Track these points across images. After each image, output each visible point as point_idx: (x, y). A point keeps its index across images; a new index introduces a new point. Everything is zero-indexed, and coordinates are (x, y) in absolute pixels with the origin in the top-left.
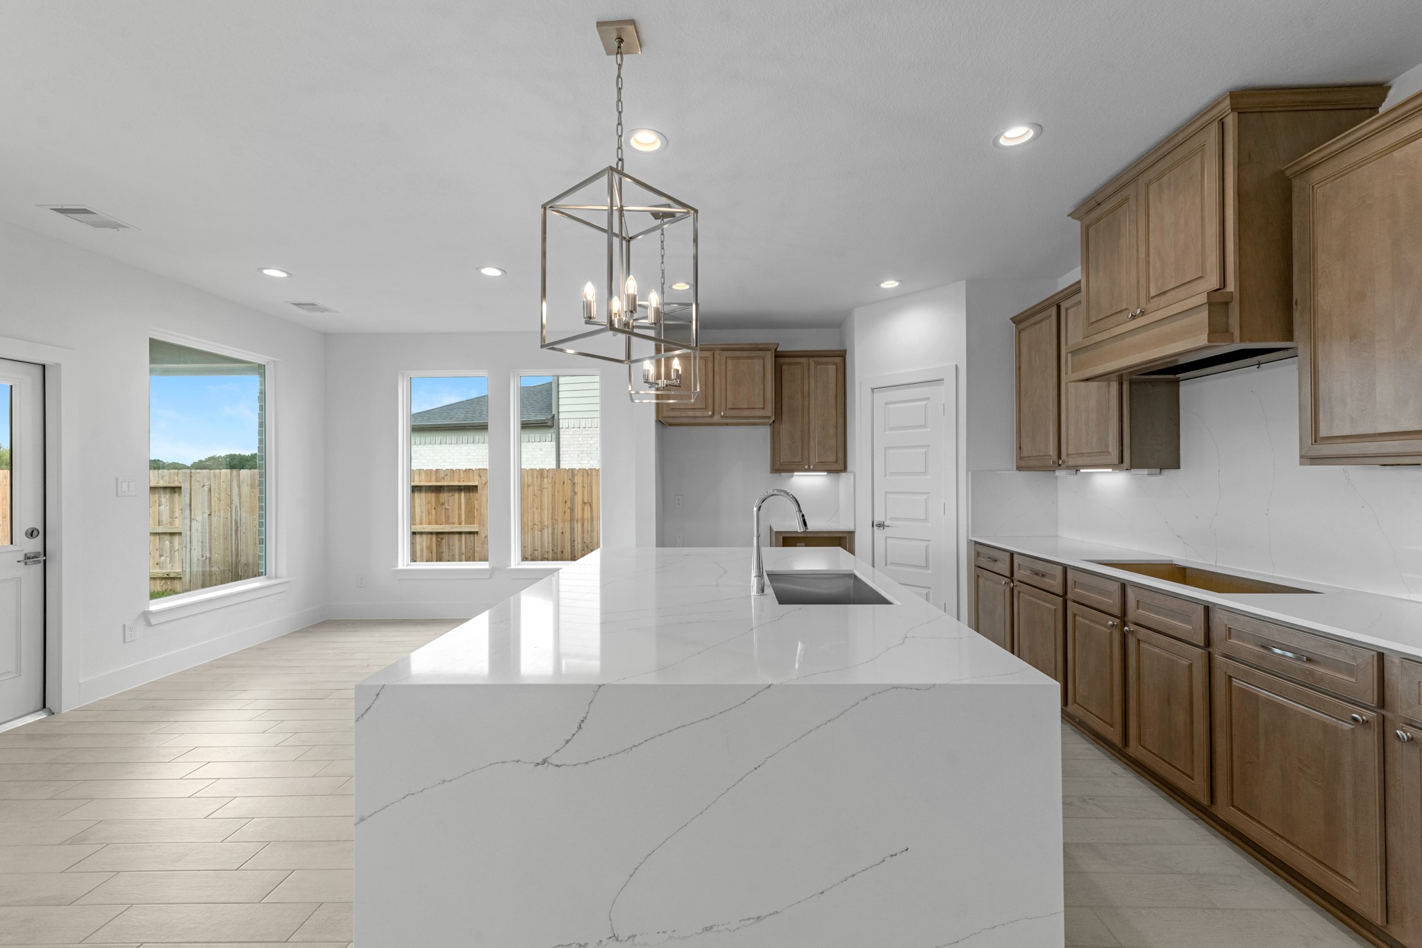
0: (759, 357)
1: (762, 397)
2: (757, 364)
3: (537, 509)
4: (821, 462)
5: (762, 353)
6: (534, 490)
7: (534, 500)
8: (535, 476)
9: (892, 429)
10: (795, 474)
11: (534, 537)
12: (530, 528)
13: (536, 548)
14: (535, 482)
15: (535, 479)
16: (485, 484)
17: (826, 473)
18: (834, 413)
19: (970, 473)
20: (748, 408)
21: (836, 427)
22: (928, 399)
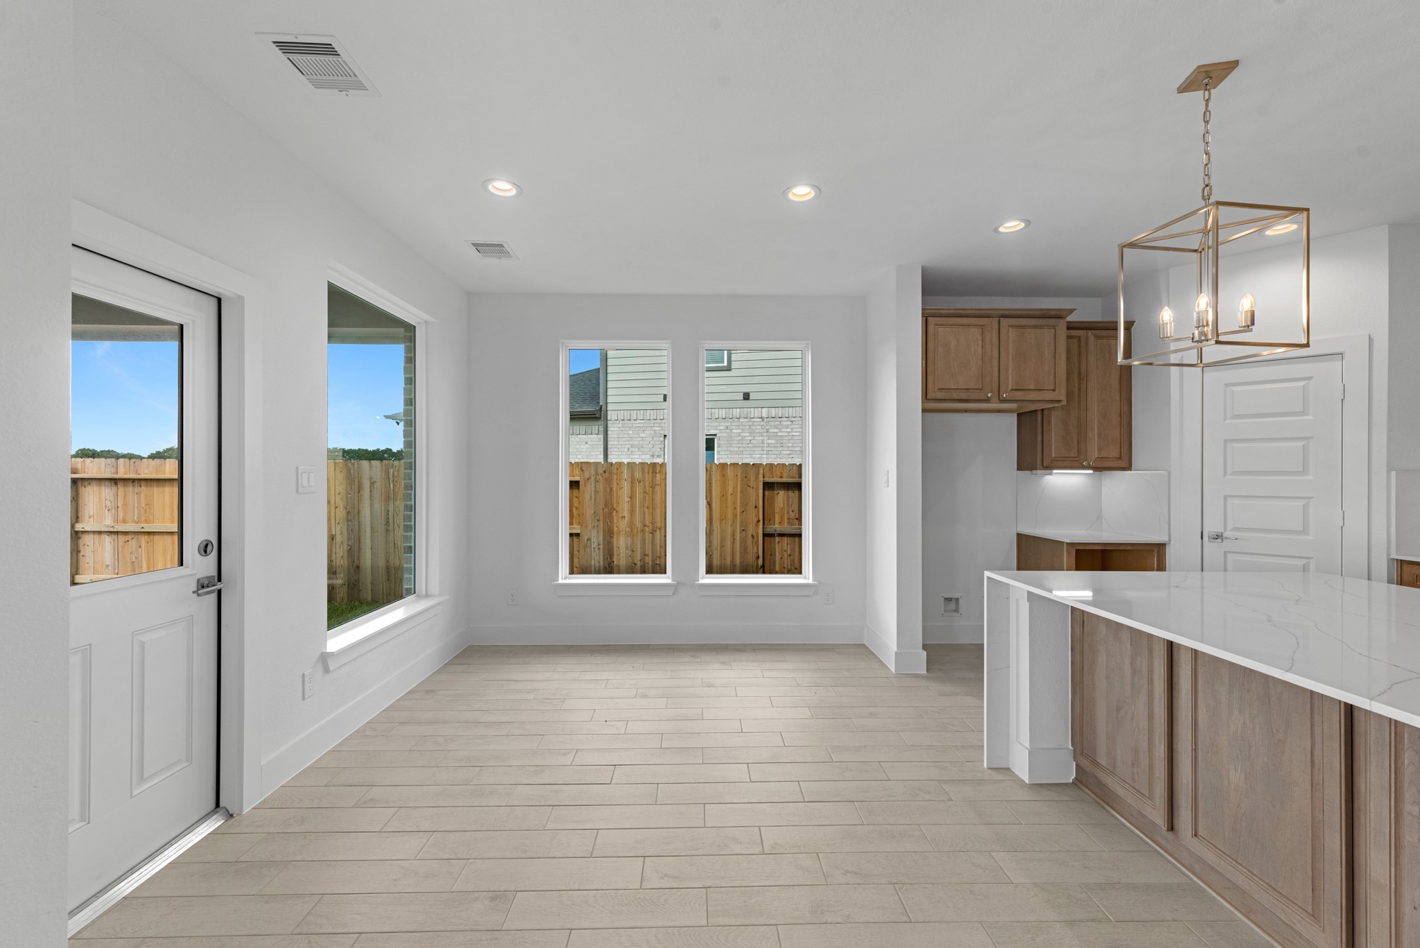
0: (1048, 326)
1: (1052, 377)
2: (1047, 334)
3: (648, 508)
4: (1101, 458)
5: (1052, 322)
6: (645, 487)
7: (644, 498)
8: (646, 471)
9: (1235, 417)
10: (1054, 471)
11: (644, 540)
12: (639, 531)
13: (647, 553)
14: (646, 478)
15: (647, 474)
16: (588, 479)
17: (1091, 472)
18: (1118, 398)
19: (1393, 473)
20: (1034, 390)
21: (1120, 415)
22: (1309, 379)
